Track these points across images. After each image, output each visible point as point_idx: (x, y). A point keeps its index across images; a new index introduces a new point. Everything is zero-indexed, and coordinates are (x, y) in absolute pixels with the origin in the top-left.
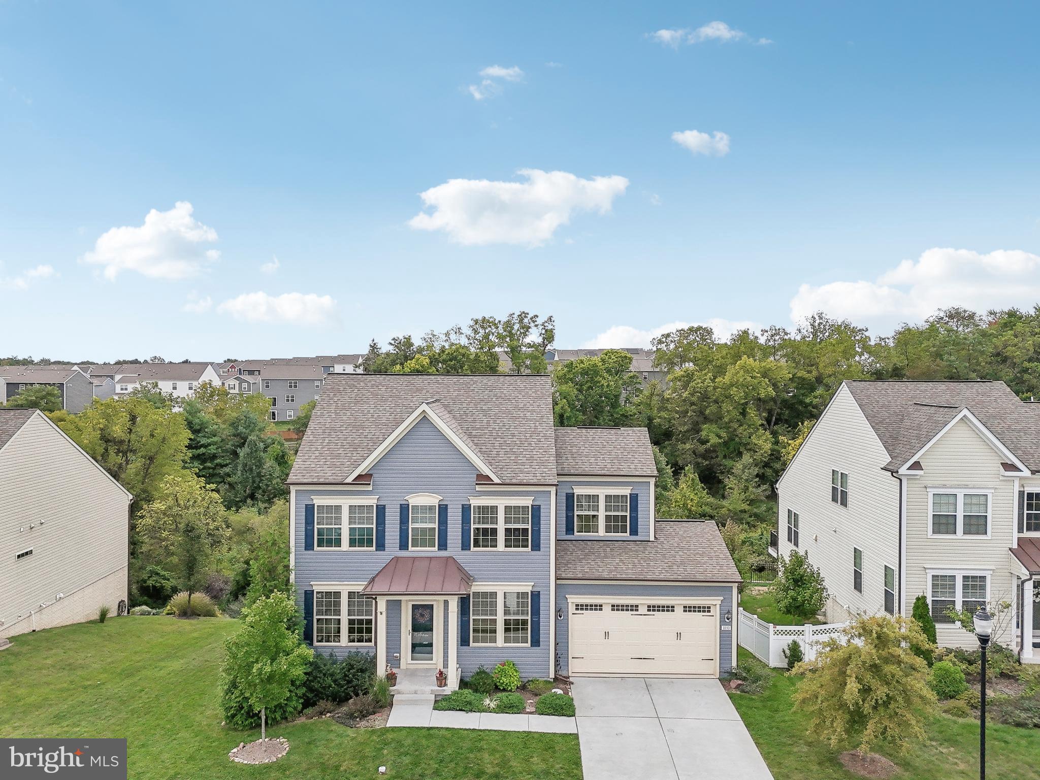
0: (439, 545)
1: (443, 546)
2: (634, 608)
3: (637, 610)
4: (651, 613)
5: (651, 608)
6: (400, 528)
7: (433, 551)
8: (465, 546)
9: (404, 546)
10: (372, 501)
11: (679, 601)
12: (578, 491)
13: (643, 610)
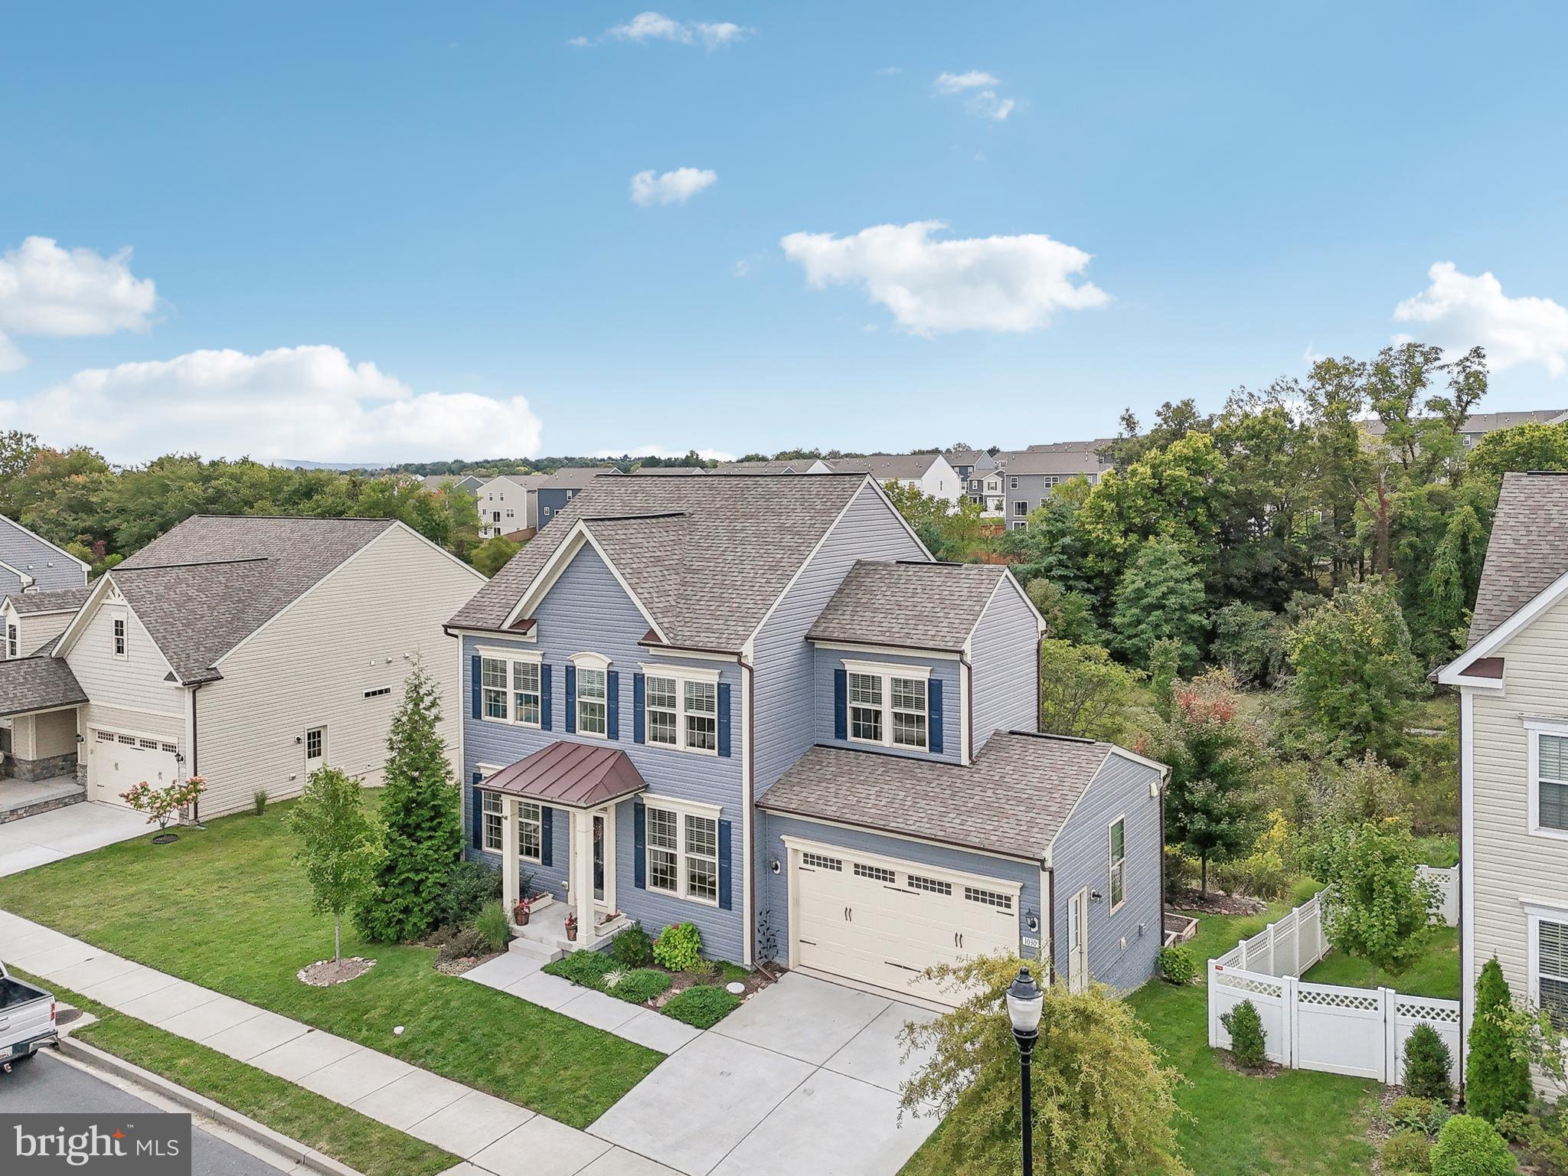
0: (609, 733)
1: (614, 734)
2: (887, 876)
3: (892, 880)
4: (914, 889)
5: (915, 881)
6: (567, 700)
7: (600, 738)
8: (639, 738)
9: (571, 728)
10: (534, 658)
11: (960, 879)
12: (852, 667)
13: (902, 882)
